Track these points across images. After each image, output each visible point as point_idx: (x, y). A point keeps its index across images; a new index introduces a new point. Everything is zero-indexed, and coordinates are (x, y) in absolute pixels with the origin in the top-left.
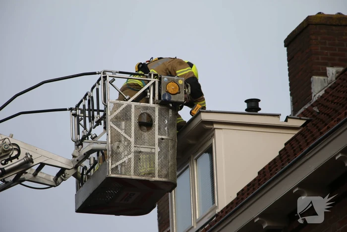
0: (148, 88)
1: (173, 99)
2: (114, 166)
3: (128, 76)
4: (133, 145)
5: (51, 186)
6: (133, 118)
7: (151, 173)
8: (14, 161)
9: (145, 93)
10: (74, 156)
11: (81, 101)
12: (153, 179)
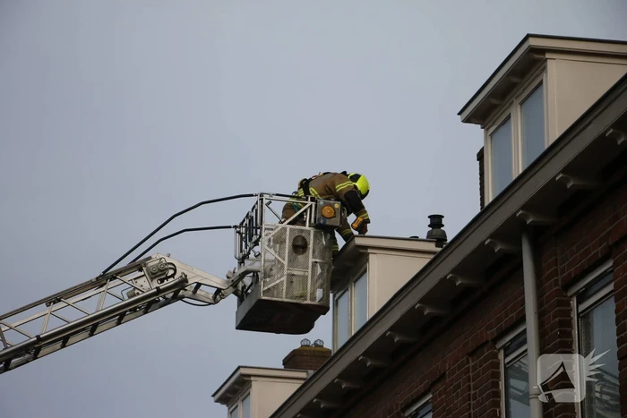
0: (306, 211)
1: (328, 222)
2: (266, 288)
3: (288, 199)
4: (286, 267)
5: (210, 304)
6: (287, 241)
7: (303, 296)
8: (170, 280)
9: (301, 215)
10: (228, 277)
11: (244, 220)
12: (305, 302)
